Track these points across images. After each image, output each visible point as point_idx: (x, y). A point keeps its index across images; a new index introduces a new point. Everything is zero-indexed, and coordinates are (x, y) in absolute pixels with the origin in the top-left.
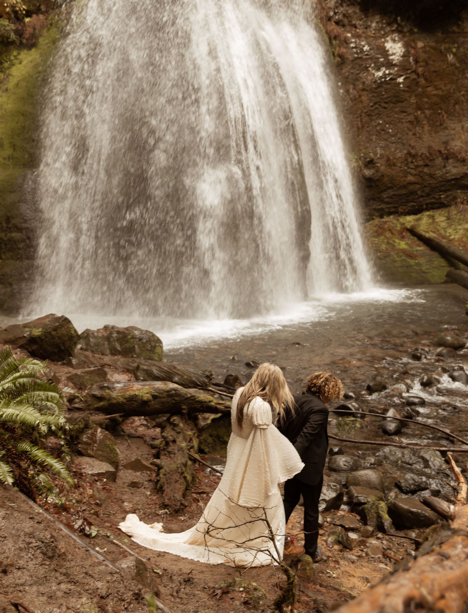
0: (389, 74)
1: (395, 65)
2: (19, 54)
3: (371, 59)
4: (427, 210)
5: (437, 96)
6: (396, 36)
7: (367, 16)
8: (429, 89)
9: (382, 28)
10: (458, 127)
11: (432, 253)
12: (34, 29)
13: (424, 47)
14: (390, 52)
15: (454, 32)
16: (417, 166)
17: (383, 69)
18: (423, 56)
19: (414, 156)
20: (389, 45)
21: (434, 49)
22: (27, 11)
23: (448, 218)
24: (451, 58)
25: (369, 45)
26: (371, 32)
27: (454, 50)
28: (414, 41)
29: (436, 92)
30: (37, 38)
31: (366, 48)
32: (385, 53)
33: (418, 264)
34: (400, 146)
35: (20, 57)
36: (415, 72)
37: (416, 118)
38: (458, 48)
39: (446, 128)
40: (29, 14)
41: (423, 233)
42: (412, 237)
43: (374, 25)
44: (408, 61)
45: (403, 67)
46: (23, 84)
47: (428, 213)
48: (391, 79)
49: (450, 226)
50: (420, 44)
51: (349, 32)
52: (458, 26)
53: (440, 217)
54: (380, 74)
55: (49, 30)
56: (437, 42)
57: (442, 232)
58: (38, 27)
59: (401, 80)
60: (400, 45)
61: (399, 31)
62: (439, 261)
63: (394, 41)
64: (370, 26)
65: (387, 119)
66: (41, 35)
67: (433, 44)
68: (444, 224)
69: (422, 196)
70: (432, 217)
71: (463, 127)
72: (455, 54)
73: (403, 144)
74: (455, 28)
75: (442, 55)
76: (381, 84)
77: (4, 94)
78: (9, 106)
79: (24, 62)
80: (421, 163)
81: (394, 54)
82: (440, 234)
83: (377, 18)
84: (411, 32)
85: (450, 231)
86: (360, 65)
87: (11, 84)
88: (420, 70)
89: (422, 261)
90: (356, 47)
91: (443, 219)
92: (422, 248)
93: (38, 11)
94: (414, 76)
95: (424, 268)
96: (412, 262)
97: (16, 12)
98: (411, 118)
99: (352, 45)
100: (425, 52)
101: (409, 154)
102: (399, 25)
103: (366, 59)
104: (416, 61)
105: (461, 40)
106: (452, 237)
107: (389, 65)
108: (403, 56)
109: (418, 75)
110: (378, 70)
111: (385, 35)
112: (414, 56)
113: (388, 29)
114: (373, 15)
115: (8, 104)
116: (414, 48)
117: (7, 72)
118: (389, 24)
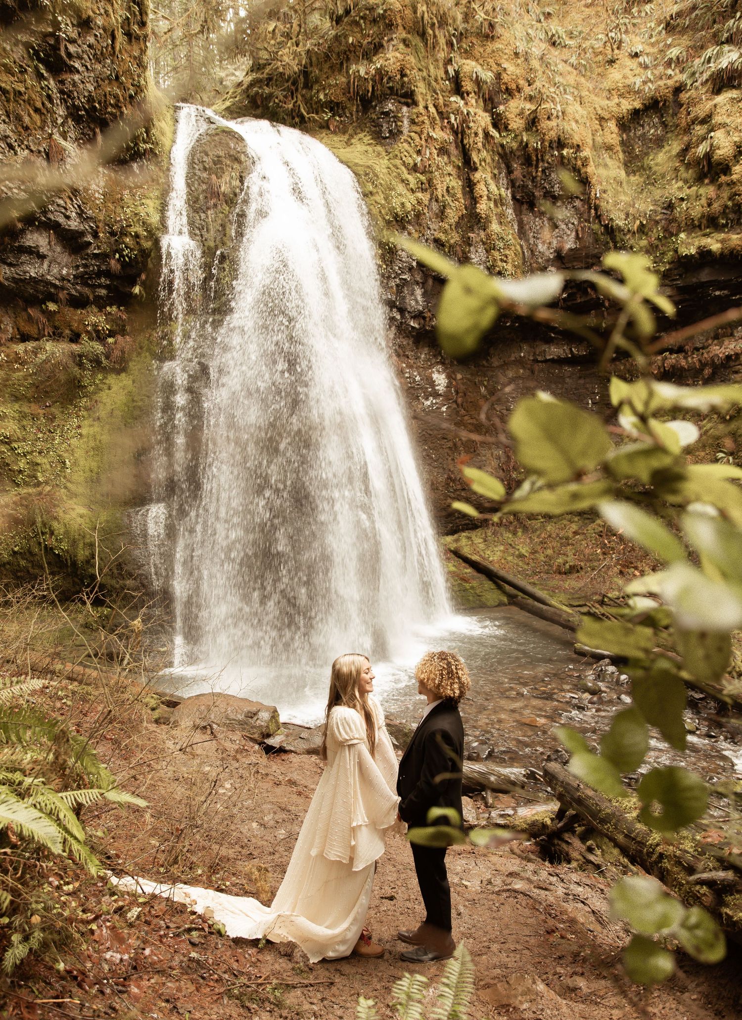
0: (436, 403)
1: (440, 395)
2: (105, 378)
3: (421, 388)
4: (463, 530)
5: (473, 424)
6: (440, 368)
7: (417, 348)
8: (466, 418)
9: (429, 360)
10: (488, 453)
11: (479, 575)
12: (123, 352)
13: (462, 379)
14: (436, 383)
15: (484, 366)
16: (456, 490)
17: (431, 398)
18: (462, 387)
19: (454, 481)
20: (435, 376)
21: (469, 380)
22: (110, 331)
23: (485, 541)
24: (483, 389)
25: (419, 374)
26: (421, 363)
27: (485, 383)
28: (453, 372)
29: (471, 421)
30: (127, 362)
31: (418, 378)
32: (432, 383)
33: (472, 588)
34: (441, 470)
35: (107, 382)
36: (456, 402)
37: (455, 445)
38: (488, 381)
39: (479, 455)
40: (112, 334)
41: (469, 556)
42: (456, 559)
43: (423, 356)
44: (450, 391)
45: (447, 397)
46: (118, 413)
47: (464, 534)
48: (437, 408)
49: (488, 547)
50: (459, 376)
51: (402, 362)
52: (487, 361)
53: (477, 537)
54: (428, 403)
55: (139, 354)
56: (472, 375)
57: (482, 553)
58: (126, 350)
59: (444, 409)
60: (443, 376)
61: (442, 363)
62: (488, 584)
63: (439, 372)
64: (419, 358)
65: (431, 445)
66: (131, 360)
67: (469, 376)
68: (482, 546)
69: (458, 518)
70: (469, 538)
71: (492, 455)
72: (486, 387)
73: (444, 469)
74: (484, 362)
75: (476, 386)
76: (428, 412)
77: (96, 423)
78: (104, 437)
79: (115, 388)
80: (459, 487)
81: (439, 385)
82: (481, 556)
83: (426, 350)
84: (452, 364)
85: (489, 552)
86: (413, 394)
87: (102, 412)
88: (460, 400)
89: (475, 583)
90: (410, 377)
91: (481, 540)
92: (469, 570)
93: (123, 332)
94: (455, 406)
95: (478, 591)
96: (467, 586)
97: (97, 332)
98: (450, 444)
99: (407, 375)
100: (463, 384)
101: (449, 478)
102: (442, 357)
103: (418, 389)
104: (457, 392)
105: (490, 373)
106: (491, 559)
107: (436, 395)
108: (447, 387)
109: (458, 405)
110: (427, 399)
111: (431, 367)
112: (455, 387)
113: (433, 361)
114: (423, 347)
115: (102, 435)
116: (455, 379)
117: (95, 397)
118: (435, 356)
